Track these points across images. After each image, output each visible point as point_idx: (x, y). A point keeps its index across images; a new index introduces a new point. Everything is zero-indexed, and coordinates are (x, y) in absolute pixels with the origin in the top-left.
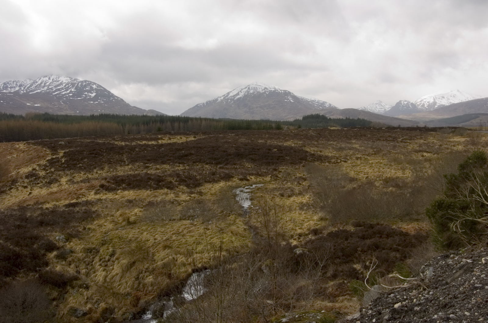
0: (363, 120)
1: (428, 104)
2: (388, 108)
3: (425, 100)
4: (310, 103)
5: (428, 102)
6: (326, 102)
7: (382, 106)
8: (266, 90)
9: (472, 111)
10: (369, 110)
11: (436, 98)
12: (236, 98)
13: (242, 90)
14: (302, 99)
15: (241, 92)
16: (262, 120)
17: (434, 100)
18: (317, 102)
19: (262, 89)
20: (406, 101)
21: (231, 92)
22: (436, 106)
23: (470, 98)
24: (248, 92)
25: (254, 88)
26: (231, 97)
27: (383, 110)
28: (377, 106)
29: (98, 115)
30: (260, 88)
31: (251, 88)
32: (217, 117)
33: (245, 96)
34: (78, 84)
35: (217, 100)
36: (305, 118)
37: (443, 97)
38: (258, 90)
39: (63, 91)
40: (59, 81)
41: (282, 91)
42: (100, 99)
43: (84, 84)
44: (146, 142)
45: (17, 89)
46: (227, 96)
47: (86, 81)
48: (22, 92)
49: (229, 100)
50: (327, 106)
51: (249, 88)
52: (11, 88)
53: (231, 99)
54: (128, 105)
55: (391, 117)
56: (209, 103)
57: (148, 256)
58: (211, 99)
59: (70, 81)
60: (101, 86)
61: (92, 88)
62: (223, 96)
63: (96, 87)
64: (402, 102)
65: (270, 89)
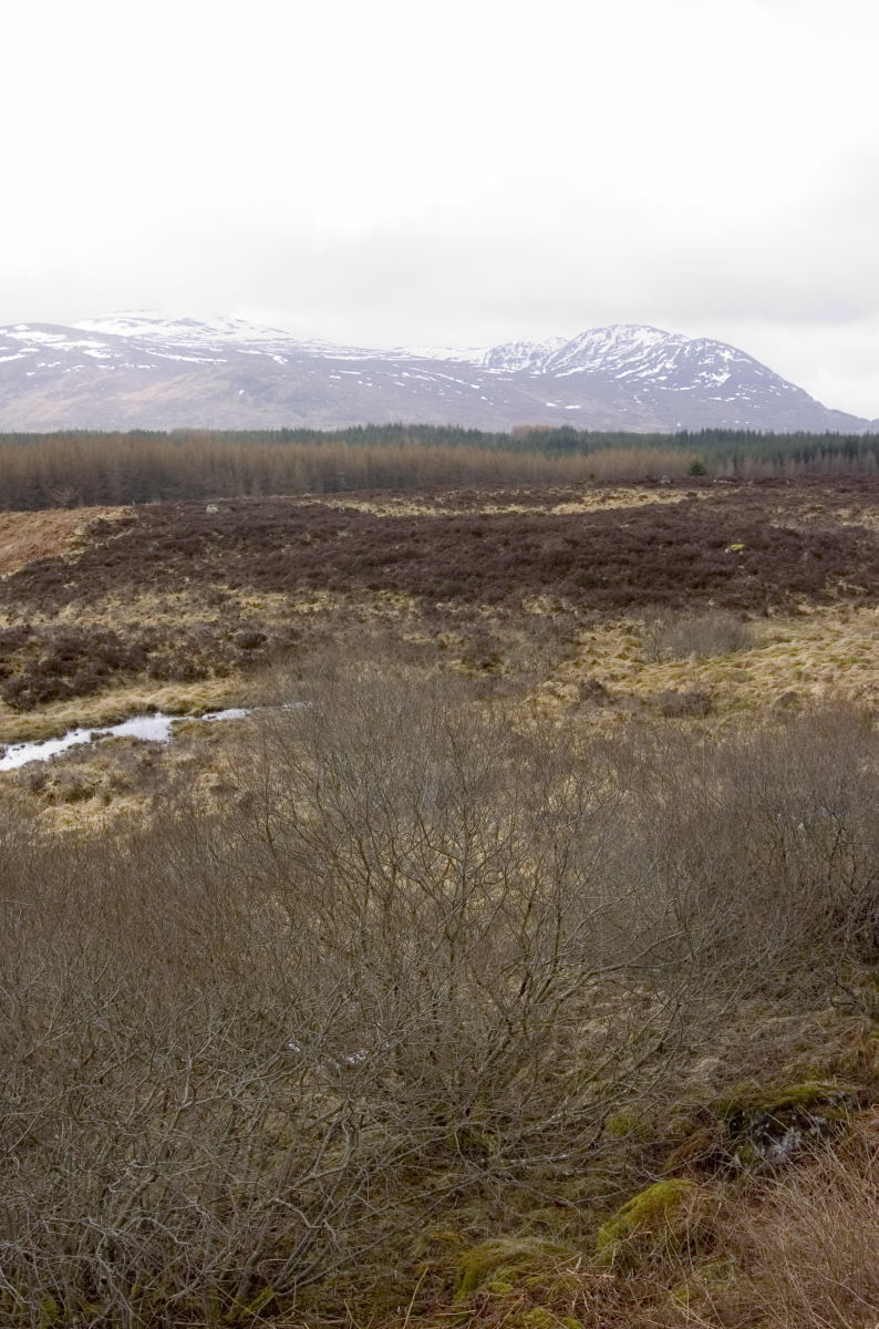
34: (683, 349)
39: (642, 368)
40: (633, 341)
42: (741, 391)
43: (700, 348)
45: (526, 364)
47: (703, 341)
48: (537, 373)
52: (510, 362)
54: (818, 406)
59: (662, 341)
60: (744, 355)
61: (719, 359)
63: (731, 358)
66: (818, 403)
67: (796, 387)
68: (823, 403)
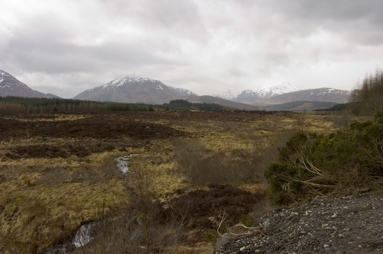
0: (217, 104)
1: (266, 93)
2: (235, 95)
3: (263, 90)
4: (176, 91)
5: (266, 92)
6: (188, 90)
7: (231, 94)
8: (141, 80)
9: (299, 99)
10: (221, 97)
11: (272, 89)
12: (118, 86)
13: (123, 79)
14: (170, 88)
15: (122, 81)
16: (138, 103)
17: (271, 90)
18: (181, 90)
19: (139, 79)
20: (249, 91)
21: (114, 81)
22: (272, 95)
23: (298, 90)
24: (127, 81)
25: (132, 78)
26: (114, 84)
27: (232, 97)
28: (228, 94)
29: (5, 97)
30: (137, 79)
31: (129, 78)
32: (102, 101)
33: (125, 84)
35: (102, 87)
36: (172, 102)
37: (277, 88)
38: (135, 80)
41: (154, 81)
42: (7, 84)
44: (45, 120)
46: (111, 84)
49: (112, 88)
50: (189, 94)
51: (128, 78)
53: (113, 87)
54: (30, 90)
55: (238, 102)
56: (96, 89)
57: (45, 212)
58: (97, 86)
60: (8, 74)
62: (107, 84)
63: (4, 74)
64: (247, 91)
65: (144, 79)
66: (31, 89)
67: (23, 84)
68: (31, 88)
